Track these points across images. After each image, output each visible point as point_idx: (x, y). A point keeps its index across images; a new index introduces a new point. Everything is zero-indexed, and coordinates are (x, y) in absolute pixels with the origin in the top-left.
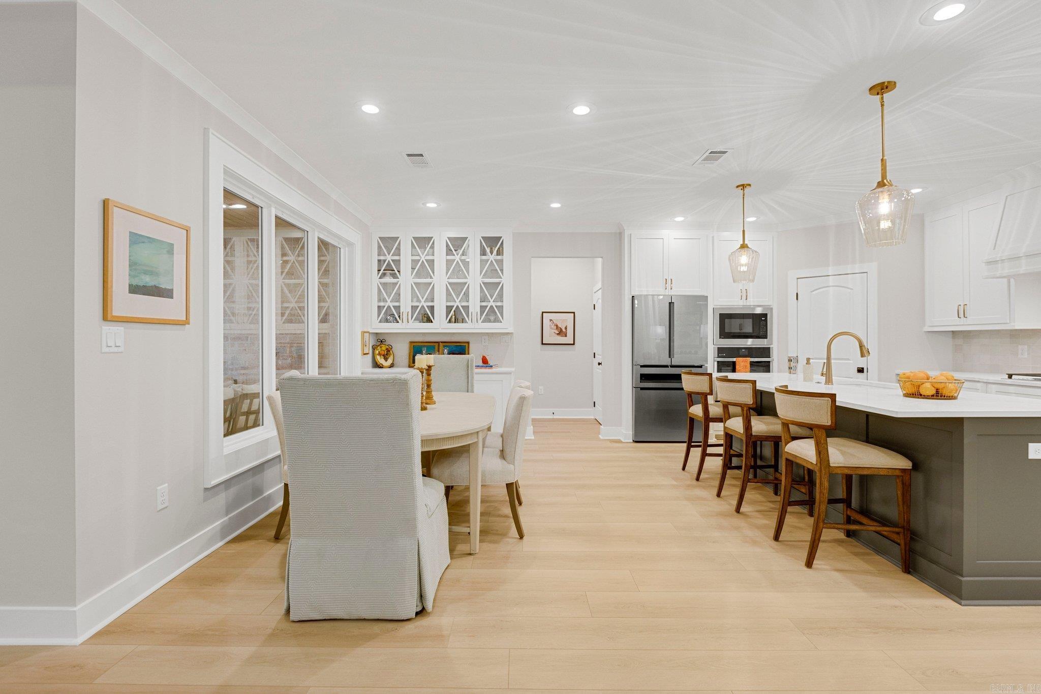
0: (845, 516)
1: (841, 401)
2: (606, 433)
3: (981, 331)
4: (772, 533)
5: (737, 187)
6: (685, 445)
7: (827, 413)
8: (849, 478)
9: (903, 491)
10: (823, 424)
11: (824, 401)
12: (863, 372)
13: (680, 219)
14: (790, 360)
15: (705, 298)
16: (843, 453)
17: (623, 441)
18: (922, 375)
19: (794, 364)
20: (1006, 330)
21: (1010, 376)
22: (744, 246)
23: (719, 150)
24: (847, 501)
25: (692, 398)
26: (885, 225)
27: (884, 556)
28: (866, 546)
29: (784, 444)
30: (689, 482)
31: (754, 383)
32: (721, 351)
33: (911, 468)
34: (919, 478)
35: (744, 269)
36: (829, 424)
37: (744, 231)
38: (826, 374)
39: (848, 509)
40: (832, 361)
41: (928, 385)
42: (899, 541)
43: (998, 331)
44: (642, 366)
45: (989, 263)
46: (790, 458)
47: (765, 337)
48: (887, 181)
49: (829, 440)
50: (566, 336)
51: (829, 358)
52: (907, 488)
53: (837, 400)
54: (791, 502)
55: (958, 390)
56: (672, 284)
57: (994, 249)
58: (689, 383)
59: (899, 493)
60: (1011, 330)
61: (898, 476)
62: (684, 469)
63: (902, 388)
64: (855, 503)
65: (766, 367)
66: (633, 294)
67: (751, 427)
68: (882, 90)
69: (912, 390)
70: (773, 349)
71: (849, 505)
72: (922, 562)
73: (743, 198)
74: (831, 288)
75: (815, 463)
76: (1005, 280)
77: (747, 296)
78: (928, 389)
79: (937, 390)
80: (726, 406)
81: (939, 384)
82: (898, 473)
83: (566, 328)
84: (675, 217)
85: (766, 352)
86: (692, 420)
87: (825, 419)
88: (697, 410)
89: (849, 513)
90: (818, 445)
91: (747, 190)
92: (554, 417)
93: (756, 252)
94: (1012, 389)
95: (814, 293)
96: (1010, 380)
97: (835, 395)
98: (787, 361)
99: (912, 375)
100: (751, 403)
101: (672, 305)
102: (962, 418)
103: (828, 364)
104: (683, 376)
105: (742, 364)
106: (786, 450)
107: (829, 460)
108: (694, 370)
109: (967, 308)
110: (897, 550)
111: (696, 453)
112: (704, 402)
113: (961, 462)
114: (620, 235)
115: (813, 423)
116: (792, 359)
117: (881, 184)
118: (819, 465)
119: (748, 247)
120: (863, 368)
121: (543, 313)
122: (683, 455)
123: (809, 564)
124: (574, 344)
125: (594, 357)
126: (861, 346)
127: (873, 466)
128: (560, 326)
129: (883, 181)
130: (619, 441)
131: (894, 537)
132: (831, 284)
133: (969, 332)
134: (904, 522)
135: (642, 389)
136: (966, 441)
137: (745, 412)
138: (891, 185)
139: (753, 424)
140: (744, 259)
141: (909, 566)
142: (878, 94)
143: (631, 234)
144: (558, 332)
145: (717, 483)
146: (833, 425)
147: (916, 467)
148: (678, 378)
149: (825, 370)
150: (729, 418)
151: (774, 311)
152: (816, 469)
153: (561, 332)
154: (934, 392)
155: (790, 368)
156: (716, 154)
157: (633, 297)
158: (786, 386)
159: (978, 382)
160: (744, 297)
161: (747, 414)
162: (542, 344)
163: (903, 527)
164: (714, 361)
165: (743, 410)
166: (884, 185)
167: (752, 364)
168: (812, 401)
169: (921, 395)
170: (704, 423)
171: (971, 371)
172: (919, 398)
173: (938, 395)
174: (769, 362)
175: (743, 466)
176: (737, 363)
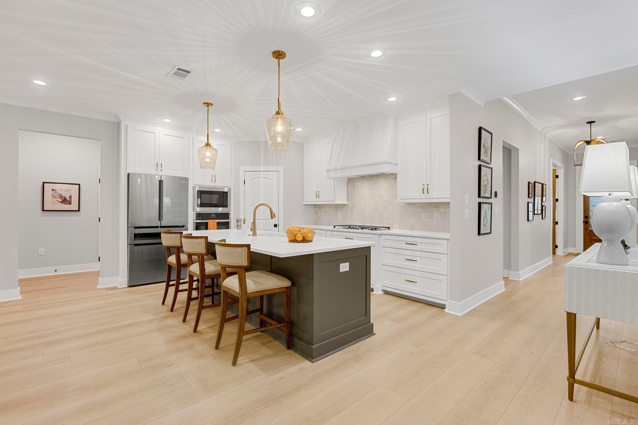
0: (260, 319)
1: (253, 249)
2: (103, 283)
3: (325, 204)
4: (214, 344)
5: (204, 103)
6: (165, 284)
7: (245, 257)
8: (262, 297)
9: (287, 300)
10: (243, 265)
11: (244, 250)
12: (277, 227)
13: (168, 121)
14: (238, 221)
15: (187, 179)
16: (255, 282)
17: (119, 287)
18: (297, 229)
19: (240, 224)
20: (333, 204)
21: (334, 227)
22: (208, 145)
23: (184, 69)
24: (261, 310)
25: (170, 250)
26: (279, 140)
27: (278, 341)
28: (270, 336)
29: (222, 280)
30: (165, 315)
31: (206, 238)
32: (199, 216)
33: (290, 285)
34: (295, 290)
35: (208, 160)
36: (247, 265)
37: (208, 135)
38: (253, 230)
39: (262, 315)
40: (256, 221)
41: (299, 235)
42: (285, 331)
43: (330, 205)
44: (135, 228)
45: (328, 171)
46: (226, 290)
47: (226, 206)
48: (281, 111)
49: (247, 274)
50: (70, 204)
51: (254, 220)
52: (289, 298)
53: (251, 247)
54: (226, 319)
55: (312, 237)
56: (162, 167)
57: (329, 164)
58: (167, 240)
59: (285, 301)
60: (335, 204)
61: (284, 292)
62: (163, 303)
63: (289, 237)
64: (265, 310)
65: (226, 226)
66: (129, 171)
67: (205, 270)
68: (279, 56)
69: (292, 238)
70: (231, 214)
71: (262, 313)
72: (296, 341)
73: (208, 112)
74: (262, 178)
75: (238, 292)
76: (333, 180)
77: (215, 180)
78: (299, 237)
79: (304, 237)
80: (190, 256)
81: (304, 234)
82: (284, 290)
83: (70, 197)
84: (165, 119)
85: (227, 216)
86: (170, 267)
87: (244, 262)
88: (172, 259)
89: (262, 317)
90: (240, 279)
91: (210, 107)
92: (57, 274)
93: (216, 150)
94: (335, 233)
95: (254, 180)
96: (334, 229)
97: (250, 245)
98: (236, 221)
99: (293, 229)
100: (205, 252)
101: (161, 182)
102: (312, 255)
103: (254, 223)
104: (162, 235)
105: (212, 224)
106: (223, 285)
107: (246, 289)
108: (173, 230)
109: (320, 192)
110: (284, 335)
111: (172, 290)
112: (177, 253)
113: (312, 279)
114: (119, 124)
115: (237, 265)
116: (239, 220)
117: (278, 113)
118: (240, 293)
119: (210, 145)
120: (277, 225)
121: (44, 183)
122: (164, 292)
123: (234, 363)
124: (79, 210)
125: (99, 221)
126: (271, 212)
127: (271, 288)
128: (63, 195)
129: (279, 111)
130: (116, 288)
131: (283, 328)
132: (262, 177)
133: (321, 205)
134: (287, 318)
135: (136, 245)
136: (315, 267)
137: (200, 259)
138: (283, 115)
139: (206, 267)
140: (208, 154)
141: (290, 345)
142: (277, 58)
143: (127, 126)
144: (61, 201)
145: (183, 311)
146: (249, 265)
147: (293, 284)
148: (158, 235)
149: (252, 227)
150: (193, 263)
151: (231, 190)
152: (239, 296)
153: (65, 201)
154: (302, 239)
155: (238, 226)
156: (183, 72)
157: (128, 174)
158: (224, 240)
159: (323, 230)
160: (214, 181)
161: (202, 260)
162: (43, 210)
163: (287, 322)
164: (194, 222)
165: (199, 258)
166: (279, 114)
167: (218, 224)
168: (236, 250)
169: (296, 241)
170: (176, 268)
171: (321, 225)
172: (295, 242)
173: (304, 240)
174: (229, 222)
175: (199, 298)
176: (209, 223)
